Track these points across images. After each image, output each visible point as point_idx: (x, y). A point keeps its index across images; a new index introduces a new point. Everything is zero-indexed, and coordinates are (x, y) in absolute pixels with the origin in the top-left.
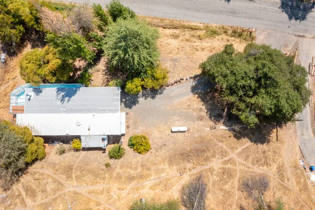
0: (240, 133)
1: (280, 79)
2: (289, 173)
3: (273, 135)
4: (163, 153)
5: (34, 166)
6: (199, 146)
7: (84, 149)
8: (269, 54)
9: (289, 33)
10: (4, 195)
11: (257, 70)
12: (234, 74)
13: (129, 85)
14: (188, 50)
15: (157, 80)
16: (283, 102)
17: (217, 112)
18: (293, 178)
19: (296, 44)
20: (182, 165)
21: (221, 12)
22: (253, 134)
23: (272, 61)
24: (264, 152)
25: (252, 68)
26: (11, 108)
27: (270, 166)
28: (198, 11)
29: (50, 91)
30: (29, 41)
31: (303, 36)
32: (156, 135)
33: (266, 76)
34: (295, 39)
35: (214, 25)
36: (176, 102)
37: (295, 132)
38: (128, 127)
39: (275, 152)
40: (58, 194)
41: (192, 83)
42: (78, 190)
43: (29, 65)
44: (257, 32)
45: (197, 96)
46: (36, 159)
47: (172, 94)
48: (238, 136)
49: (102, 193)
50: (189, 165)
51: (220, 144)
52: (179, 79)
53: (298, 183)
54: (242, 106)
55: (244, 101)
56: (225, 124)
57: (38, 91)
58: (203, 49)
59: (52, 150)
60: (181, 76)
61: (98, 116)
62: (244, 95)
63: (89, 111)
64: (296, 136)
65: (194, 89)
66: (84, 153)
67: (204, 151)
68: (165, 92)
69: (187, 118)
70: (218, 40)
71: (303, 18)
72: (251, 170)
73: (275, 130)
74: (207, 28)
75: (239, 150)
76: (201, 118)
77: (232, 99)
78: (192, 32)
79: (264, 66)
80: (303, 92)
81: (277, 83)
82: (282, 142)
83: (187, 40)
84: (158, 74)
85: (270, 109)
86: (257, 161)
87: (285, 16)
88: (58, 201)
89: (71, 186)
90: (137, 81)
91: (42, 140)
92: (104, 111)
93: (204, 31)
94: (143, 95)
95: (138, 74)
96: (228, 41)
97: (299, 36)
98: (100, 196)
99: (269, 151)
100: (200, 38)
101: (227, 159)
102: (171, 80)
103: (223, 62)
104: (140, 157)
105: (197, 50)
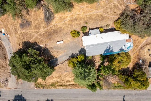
0: (35, 45)
1: (21, 69)
2: (13, 31)
3: (21, 46)
4: (65, 32)
5: (117, 18)
6: (51, 37)
7: (98, 28)
8: (27, 78)
9: (21, 89)
10: (127, 4)
11: (31, 71)
12: (40, 68)
13: (83, 58)
14: (62, 76)
15: (72, 62)
16: (19, 60)
17: (46, 52)
18: (11, 30)
19: (17, 85)
20: (56, 28)
21: (51, 94)
22: (30, 45)
23: (25, 75)
24: (24, 38)
25: (33, 72)
26: (132, 41)
27: (21, 33)
28: (60, 93)
29: (116, 50)
30: (131, 71)
31: (15, 88)
32: (69, 38)
33: (27, 69)
35: (53, 88)
36: (63, 54)
37: (13, 48)
38: (82, 40)
39: (20, 39)
40: (105, 8)
41: (58, 62)
42: (96, 11)
43: (126, 60)
44: (34, 88)
45: (55, 57)
46: (117, 21)
47: (65, 57)
48: (35, 43)
49: (87, 12)
50: (53, 28)
51: (42, 39)
52: (63, 63)
53: (9, 28)
54: (35, 56)
55: (35, 58)
56: (42, 47)
57: (121, 49)
58: (56, 77)
59: (112, 25)
60: (63, 65)
61: (94, 43)
62: (35, 60)
63: (98, 44)
64: (12, 46)
65: (57, 60)
66: (98, 26)
67: (48, 35)
68: (68, 57)
69: (57, 48)
70: (50, 82)
71: (16, 96)
72: (28, 30)
73: (21, 48)
74: (55, 87)
75: (34, 38)
76: (52, 48)
77: (39, 58)
78: (61, 84)
79: (28, 73)
80: (12, 65)
81: (22, 67)
82: (17, 43)
83: (63, 80)
84: (71, 64)
85: (23, 56)
86: (26, 34)
87: (24, 96)
88: (104, 5)
89: (100, 12)
90: (80, 60)
91: (116, 29)
92: (92, 45)
93: (56, 85)
94: (77, 54)
95: (80, 63)
96: (46, 83)
97: (17, 88)
98: (87, 10)
99: (22, 39)
100: (58, 82)
101: (38, 33)
102: (66, 62)
103: (45, 73)
104: (74, 28)
105: (58, 77)
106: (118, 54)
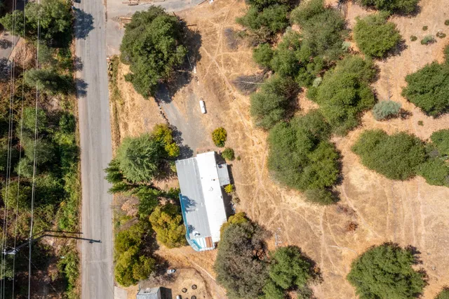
0: (196, 57)
1: (145, 35)
2: (218, 13)
3: (193, 28)
4: (222, 116)
6: (212, 88)
7: (232, 182)
8: (127, 47)
9: (106, 27)
10: (275, 234)
11: (141, 55)
12: (147, 71)
13: (172, 153)
14: (135, 112)
15: (163, 132)
16: (161, 31)
17: (183, 78)
18: (221, 9)
19: (114, 19)
20: (228, 99)
21: (97, 90)
22: (195, 46)
24: (207, 34)
25: (140, 58)
27: (215, 29)
29: (190, 217)
30: (152, 253)
31: (106, 14)
32: (211, 126)
33: (144, 47)
34: (109, 21)
35: (110, 94)
36: (180, 114)
37: (188, 10)
38: (209, 150)
39: (205, 26)
40: (266, 192)
41: (163, 103)
42: (261, 176)
44: (110, 55)
45: (173, 97)
47: (175, 118)
48: (199, 57)
50: (227, 93)
51: (207, 71)
52: (161, 115)
54: (172, 60)
55: (168, 59)
56: (191, 70)
58: (133, 100)
59: (238, 208)
60: (158, 114)
61: (202, 174)
62: (162, 60)
63: (199, 182)
64: (192, 9)
65: (168, 101)
66: (236, 182)
67: (214, 83)
68: (174, 125)
69: (192, 102)
70: (122, 87)
71: (90, 16)
72: (222, 44)
73: (189, 27)
74: (113, 100)
75: (209, 55)
76: (191, 90)
77: (167, 68)
78: (120, 111)
79: (137, 50)
80: (152, 14)
81: (148, 38)
82: (197, 21)
83: (127, 115)
84: (159, 132)
85: (169, 39)
86: (214, 39)
87: (91, 33)
90: (167, 147)
92: (197, 171)
93: (117, 101)
95: (162, 149)
96: (121, 79)
97: (106, 18)
99: (205, 31)
100: (123, 104)
101: (217, 64)
102: (164, 122)
103: (140, 81)
104: (229, 135)
105: (134, 105)
106: (182, 222)
